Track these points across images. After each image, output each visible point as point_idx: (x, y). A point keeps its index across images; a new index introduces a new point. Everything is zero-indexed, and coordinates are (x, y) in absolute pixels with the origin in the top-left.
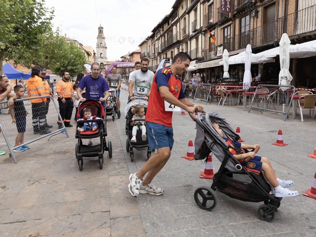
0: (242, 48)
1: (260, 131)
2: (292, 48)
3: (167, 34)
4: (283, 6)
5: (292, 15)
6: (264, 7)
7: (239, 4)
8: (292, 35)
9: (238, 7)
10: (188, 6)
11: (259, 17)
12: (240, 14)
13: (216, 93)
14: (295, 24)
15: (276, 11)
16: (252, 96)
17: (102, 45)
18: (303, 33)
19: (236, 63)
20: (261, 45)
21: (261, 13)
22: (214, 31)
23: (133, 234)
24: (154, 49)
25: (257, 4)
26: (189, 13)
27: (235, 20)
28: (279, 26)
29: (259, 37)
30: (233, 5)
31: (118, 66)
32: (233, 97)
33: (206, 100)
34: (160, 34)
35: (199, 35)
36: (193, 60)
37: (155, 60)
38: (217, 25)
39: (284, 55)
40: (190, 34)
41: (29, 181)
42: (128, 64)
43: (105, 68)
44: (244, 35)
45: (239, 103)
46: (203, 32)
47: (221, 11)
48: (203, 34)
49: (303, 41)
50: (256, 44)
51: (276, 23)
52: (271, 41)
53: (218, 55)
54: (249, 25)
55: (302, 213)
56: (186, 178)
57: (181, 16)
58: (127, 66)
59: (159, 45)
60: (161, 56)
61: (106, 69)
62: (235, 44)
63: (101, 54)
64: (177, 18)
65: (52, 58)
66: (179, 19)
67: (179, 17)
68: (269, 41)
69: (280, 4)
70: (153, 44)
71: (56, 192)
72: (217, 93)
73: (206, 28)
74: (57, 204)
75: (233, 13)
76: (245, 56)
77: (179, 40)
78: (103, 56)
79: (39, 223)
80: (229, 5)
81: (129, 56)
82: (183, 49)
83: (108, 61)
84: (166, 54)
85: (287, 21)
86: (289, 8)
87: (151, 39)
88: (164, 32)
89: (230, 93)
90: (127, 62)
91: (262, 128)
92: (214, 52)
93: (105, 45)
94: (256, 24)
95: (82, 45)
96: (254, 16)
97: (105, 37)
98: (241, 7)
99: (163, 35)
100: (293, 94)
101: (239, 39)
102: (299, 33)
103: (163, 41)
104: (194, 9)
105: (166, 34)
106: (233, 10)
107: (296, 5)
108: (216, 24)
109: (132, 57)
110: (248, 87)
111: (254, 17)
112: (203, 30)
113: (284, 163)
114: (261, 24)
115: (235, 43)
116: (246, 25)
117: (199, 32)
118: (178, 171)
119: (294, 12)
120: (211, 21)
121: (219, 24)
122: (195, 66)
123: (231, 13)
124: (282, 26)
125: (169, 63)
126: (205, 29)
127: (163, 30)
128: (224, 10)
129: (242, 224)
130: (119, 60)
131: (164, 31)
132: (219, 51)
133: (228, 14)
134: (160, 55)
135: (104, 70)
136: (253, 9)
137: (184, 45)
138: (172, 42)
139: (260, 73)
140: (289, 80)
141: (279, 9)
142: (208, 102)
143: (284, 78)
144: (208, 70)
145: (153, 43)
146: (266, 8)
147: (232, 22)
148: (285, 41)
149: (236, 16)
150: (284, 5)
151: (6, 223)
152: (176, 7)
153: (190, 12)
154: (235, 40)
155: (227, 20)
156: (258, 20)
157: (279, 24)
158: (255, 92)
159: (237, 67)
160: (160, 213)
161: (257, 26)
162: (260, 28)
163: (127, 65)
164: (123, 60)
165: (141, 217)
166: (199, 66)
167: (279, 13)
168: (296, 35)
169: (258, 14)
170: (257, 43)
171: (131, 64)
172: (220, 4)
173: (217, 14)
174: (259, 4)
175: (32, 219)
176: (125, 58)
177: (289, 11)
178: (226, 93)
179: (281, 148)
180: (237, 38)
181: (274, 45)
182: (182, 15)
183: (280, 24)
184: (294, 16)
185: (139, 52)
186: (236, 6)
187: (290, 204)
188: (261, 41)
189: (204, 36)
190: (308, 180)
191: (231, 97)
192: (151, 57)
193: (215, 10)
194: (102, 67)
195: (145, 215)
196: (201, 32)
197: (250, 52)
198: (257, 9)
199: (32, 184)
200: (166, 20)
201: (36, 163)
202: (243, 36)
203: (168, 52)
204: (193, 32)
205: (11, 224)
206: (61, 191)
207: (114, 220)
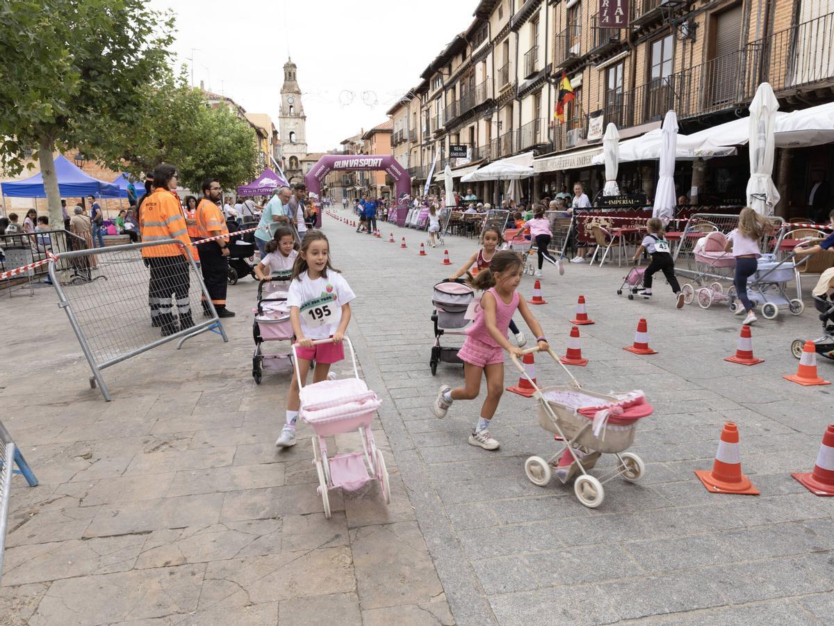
0: (652, 121)
1: (696, 328)
2: (781, 122)
3: (461, 82)
4: (760, 11)
5: (784, 35)
6: (712, 15)
7: (647, 6)
8: (781, 86)
9: (646, 14)
10: (517, 11)
11: (697, 39)
12: (648, 31)
13: (586, 235)
14: (789, 57)
15: (744, 25)
16: (676, 242)
17: (294, 110)
18: (809, 83)
19: (637, 157)
20: (701, 113)
21: (703, 29)
22: (581, 75)
23: (403, 561)
24: (428, 121)
25: (694, 6)
26: (516, 28)
27: (636, 47)
28: (748, 63)
29: (696, 93)
30: (631, 7)
31: (335, 166)
32: (627, 244)
33: (559, 252)
34: (442, 82)
35: (543, 87)
36: (527, 150)
37: (429, 149)
38: (589, 59)
39: (759, 139)
40: (520, 85)
41: (146, 442)
42: (363, 160)
43: (301, 170)
44: (658, 87)
45: (642, 260)
46: (553, 77)
47: (601, 24)
48: (553, 84)
49: (809, 103)
50: (689, 109)
51: (741, 55)
52: (726, 101)
53: (591, 137)
54: (670, 61)
55: (798, 519)
56: (520, 437)
57: (497, 36)
58: (360, 165)
59: (440, 113)
60: (444, 139)
61: (304, 172)
62: (636, 108)
63: (292, 133)
64: (487, 41)
65: (173, 143)
66: (492, 43)
67: (492, 39)
68: (723, 102)
69: (753, 6)
70: (425, 108)
71: (212, 467)
72: (589, 234)
73: (561, 69)
74: (220, 493)
75: (630, 29)
76: (660, 141)
77: (490, 100)
78: (296, 140)
79: (183, 536)
80: (620, 9)
81: (363, 139)
82: (501, 122)
83: (308, 152)
84: (458, 135)
85: (770, 51)
86: (776, 15)
87: (419, 95)
88: (451, 77)
89: (620, 235)
90: (356, 155)
91: (699, 322)
92: (581, 129)
93: (302, 110)
94: (689, 59)
95: (244, 111)
96: (687, 38)
97: (302, 92)
98: (653, 14)
99: (451, 86)
100: (780, 238)
101: (645, 97)
102: (799, 82)
103: (449, 101)
104: (531, 17)
105: (459, 83)
106: (630, 20)
107: (796, 9)
108: (588, 56)
109: (369, 141)
110: (666, 219)
111: (684, 40)
112: (552, 74)
113: (754, 405)
114: (703, 59)
115: (636, 106)
116: (664, 60)
117: (543, 77)
118: (498, 421)
119: (790, 26)
120: (575, 49)
121: (594, 58)
122: (532, 167)
123: (627, 29)
124: (756, 65)
125: (466, 157)
126: (557, 70)
127: (450, 74)
128: (607, 21)
129: (656, 541)
130: (338, 150)
131: (453, 75)
132: (594, 127)
133: (617, 32)
134: (440, 138)
135: (299, 174)
136: (683, 18)
137: (504, 111)
138: (473, 103)
139: (695, 185)
140: (770, 203)
141: (751, 18)
142: (563, 256)
143: (758, 197)
144: (564, 177)
145: (423, 106)
146: (716, 17)
147: (629, 53)
148: (765, 104)
149: (640, 36)
150: (763, 9)
151: (107, 537)
152: (485, 13)
153: (520, 27)
154: (636, 98)
155: (615, 48)
156: (694, 46)
157: (748, 59)
158: (684, 233)
159: (638, 168)
160: (464, 517)
161: (691, 64)
162: (698, 69)
163: (359, 163)
164: (347, 149)
165: (421, 525)
166: (542, 164)
167: (750, 29)
168: (791, 87)
169: (697, 32)
170: (691, 107)
171: (368, 160)
172: (598, 5)
173: (590, 32)
174: (698, 5)
175: (166, 528)
176: (352, 144)
177: (775, 23)
178: (611, 235)
179: (748, 369)
180: (639, 94)
181: (736, 113)
182: (499, 34)
183: (753, 57)
184: (789, 38)
185: (387, 128)
186: (639, 10)
187: (768, 498)
188: (701, 102)
189: (556, 88)
190: (811, 444)
191: (622, 245)
192: (419, 143)
193: (584, 20)
194: (294, 168)
195: (429, 521)
196: (547, 78)
197: (673, 130)
198: (693, 20)
199: (154, 450)
200: (458, 47)
201: (155, 402)
202: (654, 88)
203: (462, 130)
204: (529, 78)
205: (117, 538)
206: (224, 464)
207: (357, 531)
